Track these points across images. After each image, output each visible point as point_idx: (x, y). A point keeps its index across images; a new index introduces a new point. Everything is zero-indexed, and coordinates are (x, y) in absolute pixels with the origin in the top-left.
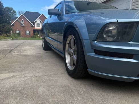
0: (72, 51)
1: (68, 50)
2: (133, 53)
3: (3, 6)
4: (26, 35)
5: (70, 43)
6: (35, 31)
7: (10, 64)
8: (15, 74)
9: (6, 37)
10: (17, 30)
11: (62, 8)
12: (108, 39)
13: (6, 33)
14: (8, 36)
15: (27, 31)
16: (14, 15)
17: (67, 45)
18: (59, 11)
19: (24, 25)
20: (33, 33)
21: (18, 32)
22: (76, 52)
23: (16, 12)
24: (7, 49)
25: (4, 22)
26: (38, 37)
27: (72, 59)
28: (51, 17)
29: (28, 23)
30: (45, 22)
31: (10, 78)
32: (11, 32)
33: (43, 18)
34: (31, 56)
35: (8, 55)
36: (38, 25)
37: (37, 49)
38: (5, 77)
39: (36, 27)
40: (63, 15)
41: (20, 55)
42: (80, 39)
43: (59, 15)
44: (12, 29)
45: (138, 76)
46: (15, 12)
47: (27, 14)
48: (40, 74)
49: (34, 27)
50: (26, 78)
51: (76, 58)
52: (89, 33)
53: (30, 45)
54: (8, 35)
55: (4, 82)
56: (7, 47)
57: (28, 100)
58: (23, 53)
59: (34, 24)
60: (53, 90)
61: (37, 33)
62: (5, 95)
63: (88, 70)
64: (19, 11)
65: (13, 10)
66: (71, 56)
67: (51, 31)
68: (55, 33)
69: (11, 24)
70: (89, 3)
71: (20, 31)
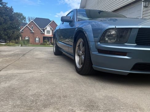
0: (81, 52)
1: (78, 52)
2: (126, 52)
3: (14, 12)
4: (35, 42)
5: (79, 46)
6: (45, 38)
7: (26, 64)
8: (32, 71)
9: (15, 43)
10: (26, 37)
11: (74, 16)
12: (109, 41)
13: (15, 39)
14: (17, 43)
15: (37, 38)
16: (23, 21)
17: (77, 48)
18: (71, 18)
19: (33, 32)
20: (42, 40)
21: (27, 38)
22: (84, 53)
23: (26, 18)
24: (19, 53)
25: (14, 28)
26: (48, 44)
27: (80, 59)
28: (63, 24)
29: (38, 29)
30: (57, 28)
31: (28, 73)
32: (20, 38)
33: (54, 24)
34: (43, 59)
35: (23, 58)
36: (48, 32)
37: (48, 54)
38: (24, 72)
39: (46, 34)
40: (74, 22)
41: (33, 58)
42: (87, 41)
43: (71, 22)
44: (20, 36)
45: (131, 70)
46: (24, 18)
47: (37, 20)
48: (54, 71)
49: (44, 34)
50: (42, 73)
51: (84, 58)
52: (94, 37)
53: (41, 51)
54: (16, 41)
55: (24, 75)
56: (20, 52)
57: (46, 85)
58: (36, 57)
59: (44, 30)
60: (64, 81)
61: (46, 40)
62: (28, 82)
63: (93, 66)
64: (28, 17)
65: (23, 16)
66: (80, 57)
67: (62, 37)
68: (67, 39)
69: (20, 30)
70: (100, 12)
71: (29, 38)
